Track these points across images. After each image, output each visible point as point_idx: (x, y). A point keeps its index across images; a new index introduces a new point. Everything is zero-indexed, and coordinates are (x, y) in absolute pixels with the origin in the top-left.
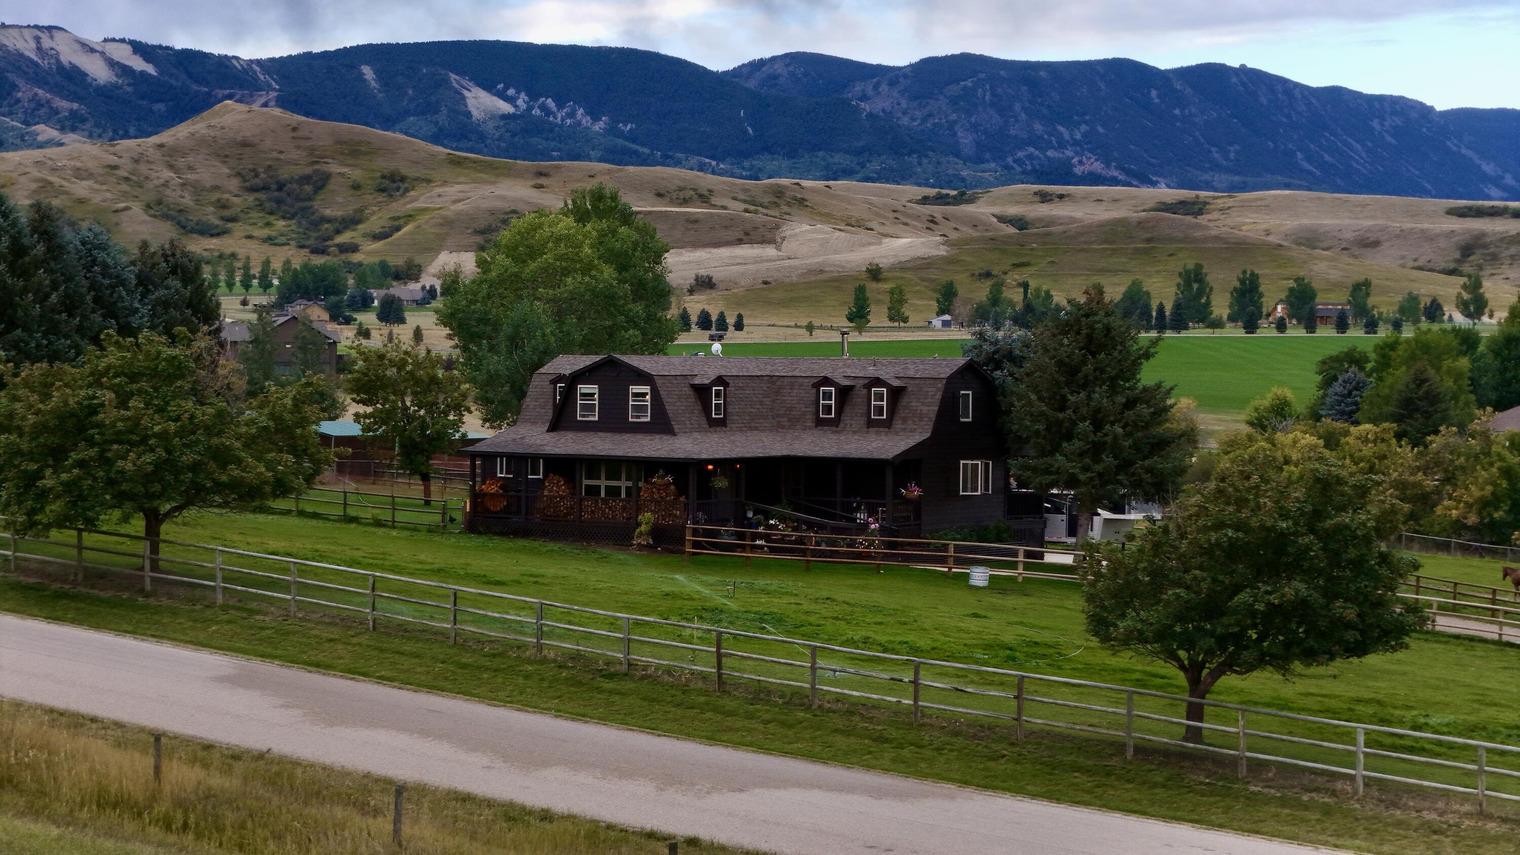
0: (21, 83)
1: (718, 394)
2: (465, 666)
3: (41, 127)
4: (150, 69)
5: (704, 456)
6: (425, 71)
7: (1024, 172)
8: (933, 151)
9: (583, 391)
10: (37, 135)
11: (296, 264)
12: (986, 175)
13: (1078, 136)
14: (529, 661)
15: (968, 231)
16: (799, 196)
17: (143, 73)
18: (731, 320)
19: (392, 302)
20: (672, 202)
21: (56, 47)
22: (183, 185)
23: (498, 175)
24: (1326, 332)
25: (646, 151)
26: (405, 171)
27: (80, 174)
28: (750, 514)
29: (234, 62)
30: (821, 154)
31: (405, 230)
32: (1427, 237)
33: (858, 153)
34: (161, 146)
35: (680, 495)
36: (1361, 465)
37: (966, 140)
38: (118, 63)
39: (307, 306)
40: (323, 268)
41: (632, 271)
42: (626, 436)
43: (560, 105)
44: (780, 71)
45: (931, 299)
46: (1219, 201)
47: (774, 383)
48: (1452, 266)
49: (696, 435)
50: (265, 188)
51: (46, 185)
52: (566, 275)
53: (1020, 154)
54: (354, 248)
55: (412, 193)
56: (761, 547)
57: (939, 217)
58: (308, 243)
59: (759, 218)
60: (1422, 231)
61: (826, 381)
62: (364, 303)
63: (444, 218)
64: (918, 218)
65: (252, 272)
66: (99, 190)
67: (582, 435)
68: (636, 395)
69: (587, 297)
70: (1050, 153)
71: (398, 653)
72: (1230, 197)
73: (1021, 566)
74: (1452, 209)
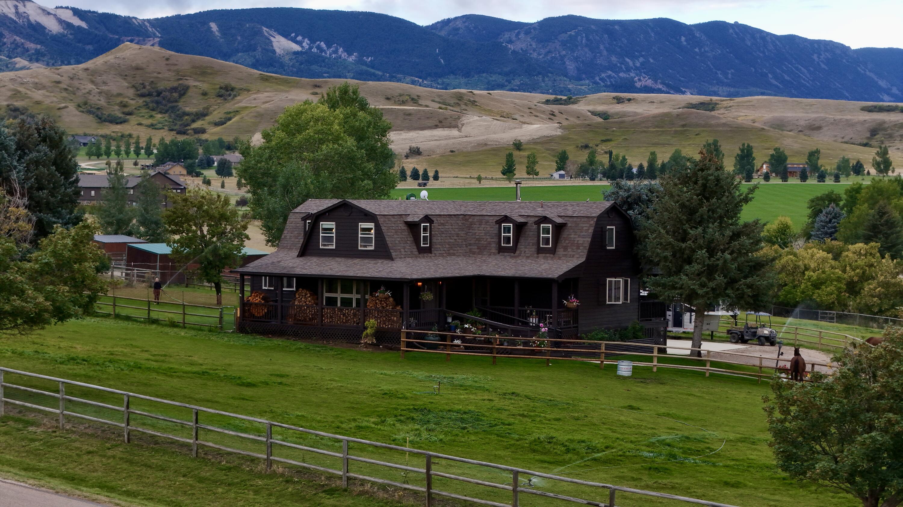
0: (6, 33)
1: (425, 229)
2: (201, 480)
3: (18, 59)
4: (84, 25)
5: (415, 277)
6: (248, 25)
7: (606, 86)
8: (552, 73)
9: (324, 227)
10: (16, 64)
11: (167, 141)
12: (583, 87)
13: (638, 65)
14: (260, 476)
15: (573, 120)
16: (472, 99)
17: (79, 27)
18: (431, 174)
19: (225, 163)
20: (395, 103)
21: (27, 12)
22: (100, 93)
23: (291, 87)
24: (793, 181)
25: (380, 73)
26: (233, 84)
27: (38, 86)
28: (450, 320)
29: (134, 20)
30: (484, 75)
31: (233, 120)
32: (850, 124)
33: (507, 74)
34: (87, 69)
35: (397, 305)
36: (858, 271)
37: (571, 66)
38: (64, 21)
39: (173, 166)
40: (184, 143)
41: (366, 141)
42: (357, 261)
43: (329, 47)
44: (460, 25)
45: (553, 161)
46: (724, 102)
47: (467, 220)
48: (865, 141)
49: (409, 260)
50: (150, 95)
51: (16, 94)
52: (322, 144)
53: (603, 75)
54: (203, 131)
55: (239, 98)
56: (458, 346)
57: (556, 112)
58: (175, 128)
59: (448, 113)
60: (847, 120)
61: (506, 219)
62: (209, 164)
63: (258, 112)
64: (544, 112)
65: (141, 145)
66: (48, 96)
67: (323, 259)
68: (364, 230)
69: (336, 158)
70: (622, 75)
71: (146, 465)
72: (731, 100)
73: (655, 360)
74: (864, 107)
